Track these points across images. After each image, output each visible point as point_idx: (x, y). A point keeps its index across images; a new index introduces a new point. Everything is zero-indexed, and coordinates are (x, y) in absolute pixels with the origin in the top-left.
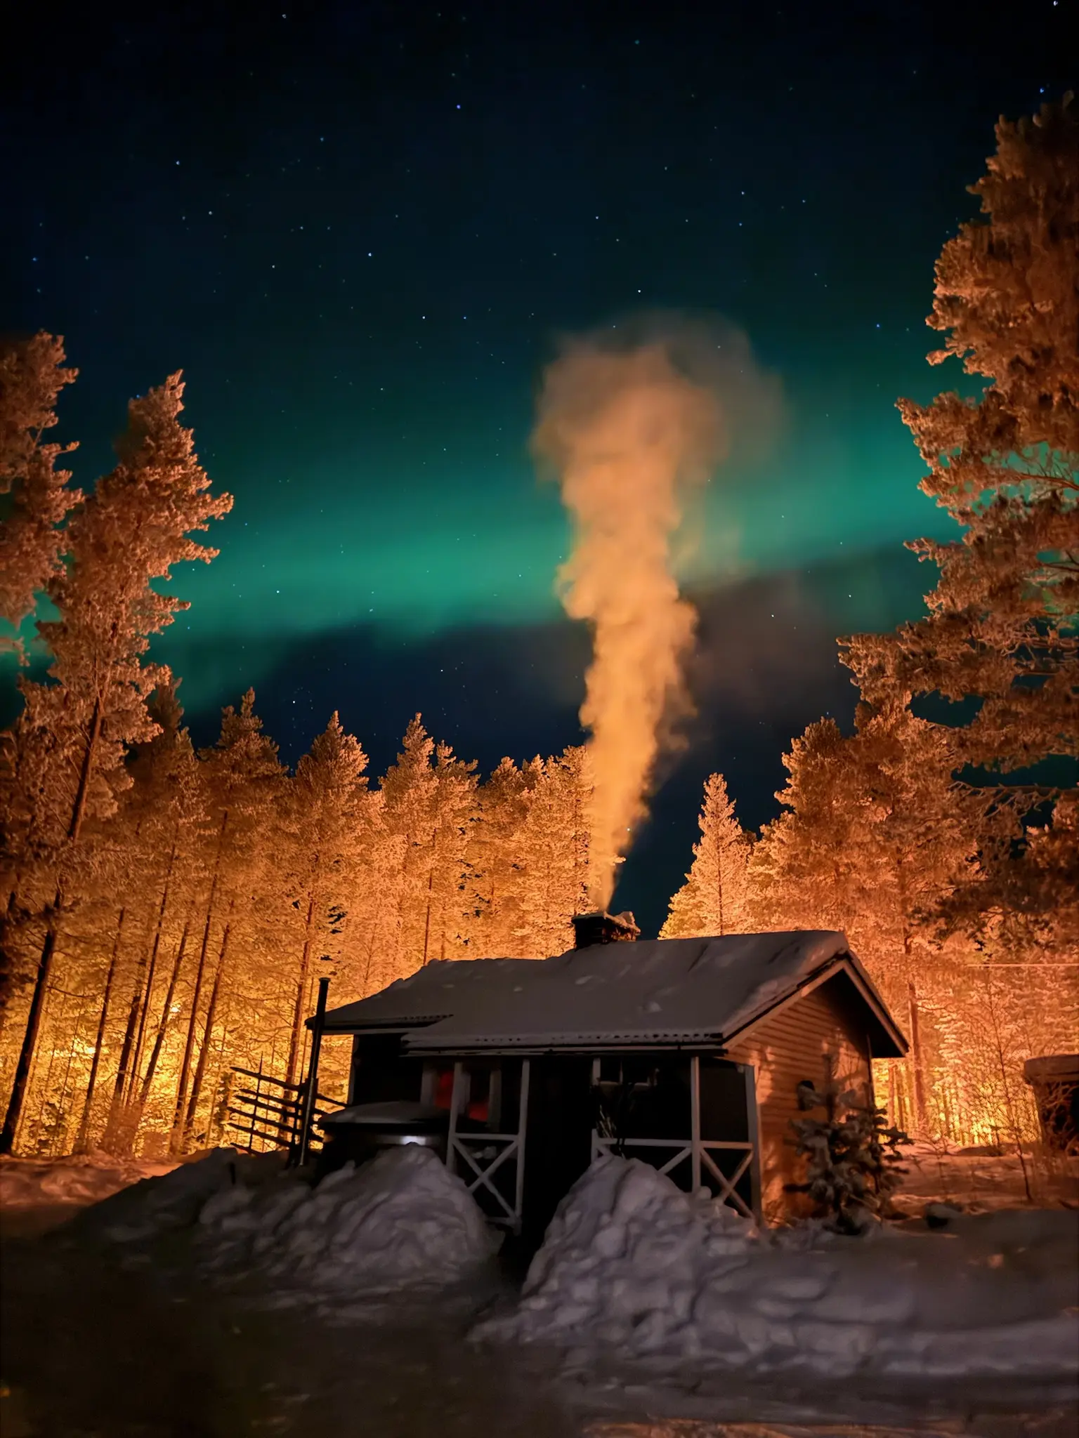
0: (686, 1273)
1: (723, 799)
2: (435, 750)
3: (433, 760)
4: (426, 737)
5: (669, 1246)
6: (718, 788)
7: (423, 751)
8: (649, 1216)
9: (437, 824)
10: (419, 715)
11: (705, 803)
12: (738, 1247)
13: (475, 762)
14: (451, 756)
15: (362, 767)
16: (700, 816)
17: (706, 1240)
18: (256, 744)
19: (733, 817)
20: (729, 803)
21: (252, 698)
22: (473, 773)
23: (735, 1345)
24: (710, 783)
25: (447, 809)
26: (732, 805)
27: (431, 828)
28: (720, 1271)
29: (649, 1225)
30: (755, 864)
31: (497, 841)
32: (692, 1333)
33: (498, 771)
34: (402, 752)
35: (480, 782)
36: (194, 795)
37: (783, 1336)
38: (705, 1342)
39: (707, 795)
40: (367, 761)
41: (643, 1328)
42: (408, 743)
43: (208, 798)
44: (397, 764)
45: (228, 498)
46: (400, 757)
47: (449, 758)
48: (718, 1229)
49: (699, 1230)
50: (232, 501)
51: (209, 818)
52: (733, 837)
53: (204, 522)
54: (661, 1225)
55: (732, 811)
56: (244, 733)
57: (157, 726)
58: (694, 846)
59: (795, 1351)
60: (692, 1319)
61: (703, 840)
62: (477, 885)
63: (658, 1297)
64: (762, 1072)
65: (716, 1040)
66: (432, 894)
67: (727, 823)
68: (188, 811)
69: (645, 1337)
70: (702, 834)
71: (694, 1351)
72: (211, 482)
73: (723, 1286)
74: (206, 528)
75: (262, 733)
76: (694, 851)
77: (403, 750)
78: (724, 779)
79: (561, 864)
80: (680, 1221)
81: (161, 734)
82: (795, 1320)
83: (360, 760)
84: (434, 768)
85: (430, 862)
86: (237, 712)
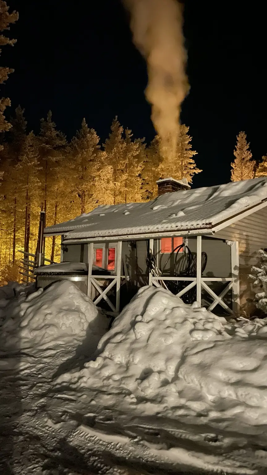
0: (178, 350)
1: (245, 142)
2: (124, 131)
3: (124, 136)
4: (120, 126)
5: (170, 334)
6: (242, 138)
7: (119, 132)
8: (163, 317)
9: (127, 161)
10: (117, 116)
11: (237, 145)
12: (210, 336)
13: (144, 138)
14: (131, 134)
15: (98, 141)
16: (234, 150)
17: (191, 332)
18: (54, 133)
19: (248, 150)
20: (247, 144)
21: (51, 115)
22: (143, 143)
23: (199, 398)
24: (239, 136)
25: (130, 155)
26: (249, 144)
27: (124, 163)
28: (195, 350)
29: (160, 323)
30: (259, 172)
31: (153, 169)
32: (173, 389)
33: (153, 141)
34: (111, 133)
35: (147, 146)
36: (32, 154)
37: (229, 393)
38: (181, 394)
39: (238, 141)
40: (100, 139)
41: (146, 383)
42: (113, 128)
43: (38, 155)
44: (109, 138)
45: (16, 13)
46: (110, 135)
47: (130, 135)
48: (200, 326)
49: (189, 326)
50: (18, 14)
51: (39, 163)
52: (249, 158)
53: (8, 26)
54: (168, 322)
55: (248, 147)
56: (49, 129)
57: (9, 124)
58: (232, 163)
59: (235, 404)
60: (176, 378)
61: (235, 161)
62: (147, 187)
63: (158, 364)
64: (241, 244)
65: (208, 226)
66: (126, 189)
67: (246, 153)
68: (31, 160)
69: (146, 388)
70: (235, 158)
71: (172, 400)
72: (9, 7)
73: (196, 360)
74: (9, 29)
75: (56, 129)
76: (231, 165)
77: (111, 132)
78: (246, 133)
79: (176, 175)
80: (179, 320)
81: (12, 127)
82: (238, 384)
83: (96, 139)
84: (124, 139)
85: (125, 177)
86: (46, 120)
